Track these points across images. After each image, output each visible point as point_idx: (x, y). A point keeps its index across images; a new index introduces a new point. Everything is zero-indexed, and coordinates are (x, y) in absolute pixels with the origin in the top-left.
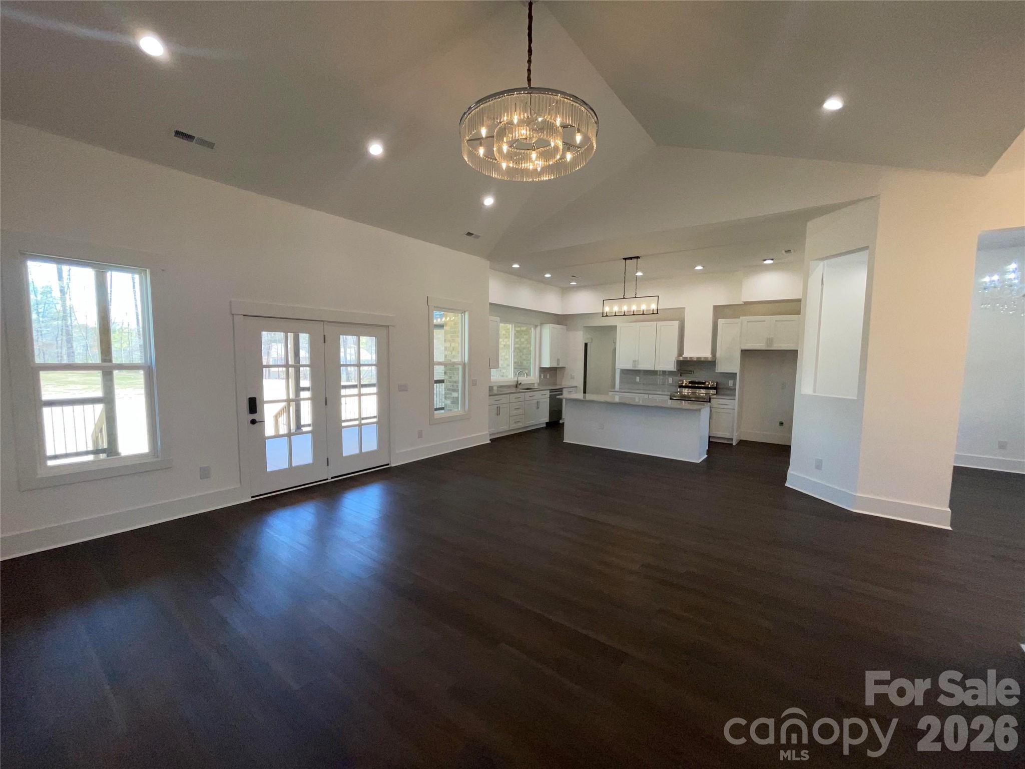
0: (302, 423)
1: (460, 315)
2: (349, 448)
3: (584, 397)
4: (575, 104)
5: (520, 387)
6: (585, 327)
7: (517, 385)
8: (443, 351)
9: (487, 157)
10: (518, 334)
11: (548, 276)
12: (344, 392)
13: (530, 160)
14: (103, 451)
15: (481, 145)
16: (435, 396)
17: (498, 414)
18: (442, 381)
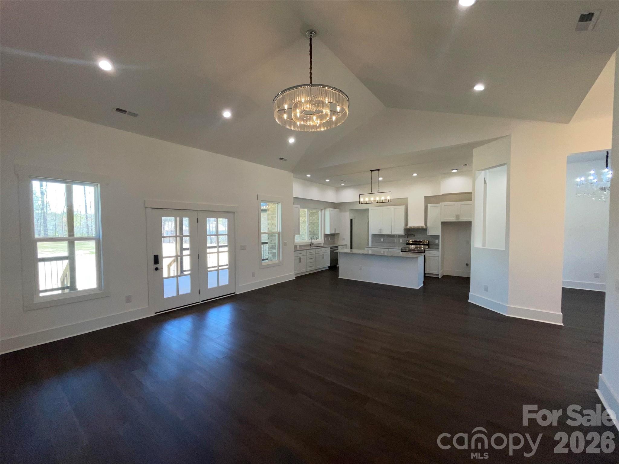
0: (184, 270)
1: (276, 204)
2: (212, 283)
3: (351, 251)
4: (335, 91)
5: (313, 246)
6: (350, 210)
7: (311, 244)
8: (267, 225)
9: (289, 119)
10: (311, 215)
11: (328, 181)
12: (209, 250)
13: (313, 120)
14: (67, 288)
15: (285, 112)
16: (262, 252)
17: (300, 262)
18: (266, 243)
